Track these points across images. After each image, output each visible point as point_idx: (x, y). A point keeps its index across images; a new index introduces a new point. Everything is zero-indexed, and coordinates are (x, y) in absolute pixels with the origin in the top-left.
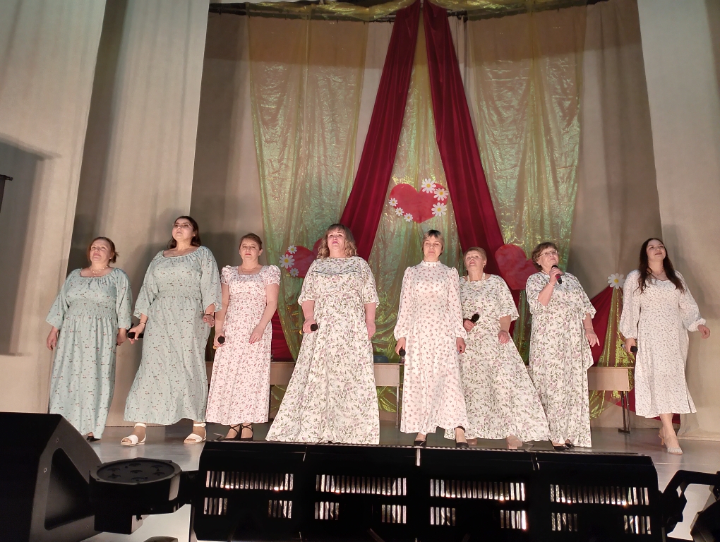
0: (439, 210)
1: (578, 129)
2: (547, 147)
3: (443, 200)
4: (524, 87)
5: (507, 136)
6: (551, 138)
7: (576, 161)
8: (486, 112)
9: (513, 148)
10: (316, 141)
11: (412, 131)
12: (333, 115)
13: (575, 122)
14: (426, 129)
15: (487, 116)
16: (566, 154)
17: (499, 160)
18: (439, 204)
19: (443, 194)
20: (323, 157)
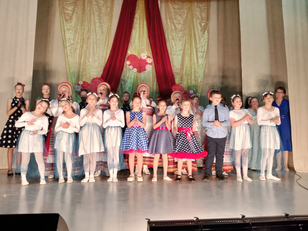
0: (148, 67)
1: (207, 36)
2: (195, 43)
3: (150, 63)
4: (185, 15)
5: (178, 36)
6: (196, 39)
7: (206, 50)
8: (170, 25)
9: (181, 42)
10: (92, 31)
11: (136, 30)
12: (100, 19)
13: (206, 32)
14: (143, 30)
15: (170, 27)
16: (202, 46)
17: (175, 47)
18: (148, 65)
19: (150, 61)
20: (95, 39)
